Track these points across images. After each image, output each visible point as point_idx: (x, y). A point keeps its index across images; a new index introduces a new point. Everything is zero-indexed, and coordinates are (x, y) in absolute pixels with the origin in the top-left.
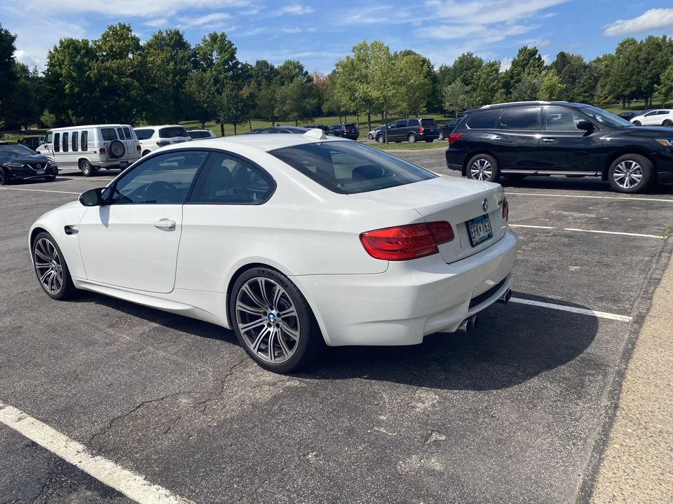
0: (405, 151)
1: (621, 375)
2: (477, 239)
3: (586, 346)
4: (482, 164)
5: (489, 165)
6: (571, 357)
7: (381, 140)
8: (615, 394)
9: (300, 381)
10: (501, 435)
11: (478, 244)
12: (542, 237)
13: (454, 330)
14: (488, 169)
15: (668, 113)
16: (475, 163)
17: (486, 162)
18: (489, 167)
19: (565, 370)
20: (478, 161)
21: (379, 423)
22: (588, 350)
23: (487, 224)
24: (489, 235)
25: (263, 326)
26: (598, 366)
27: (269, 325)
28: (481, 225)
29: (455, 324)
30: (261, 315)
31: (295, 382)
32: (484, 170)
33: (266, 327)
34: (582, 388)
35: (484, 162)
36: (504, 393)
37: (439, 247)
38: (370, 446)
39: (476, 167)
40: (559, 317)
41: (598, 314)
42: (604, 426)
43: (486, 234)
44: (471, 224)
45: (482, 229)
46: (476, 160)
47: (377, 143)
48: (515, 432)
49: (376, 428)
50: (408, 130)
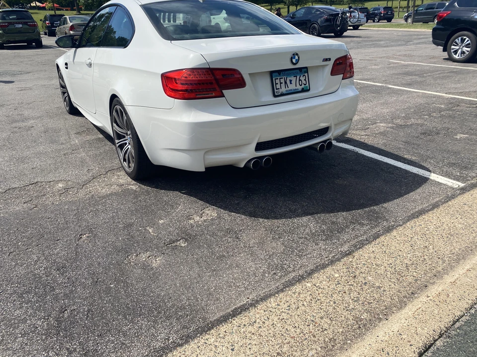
0: (424, 30)
1: (389, 230)
2: (283, 90)
3: (389, 201)
4: (463, 41)
5: (469, 42)
6: (362, 206)
7: (410, 20)
8: (361, 245)
9: (139, 186)
10: (228, 253)
11: (282, 95)
12: (463, 107)
13: (242, 165)
14: (467, 46)
16: (457, 40)
17: (467, 39)
18: (469, 44)
19: (341, 217)
20: (460, 38)
21: (153, 224)
22: (385, 205)
23: (302, 78)
24: (303, 89)
25: (126, 144)
26: (376, 218)
28: (293, 79)
29: (242, 160)
30: (125, 135)
31: (134, 186)
32: (463, 47)
33: (128, 144)
34: (339, 232)
35: (465, 39)
36: (267, 223)
37: (225, 92)
38: (127, 239)
39: (457, 43)
40: (393, 174)
41: (434, 177)
42: (317, 267)
43: (300, 88)
44: (276, 76)
45: (293, 82)
46: (457, 37)
47: (406, 23)
48: (240, 253)
49: (148, 228)
50: (436, 12)
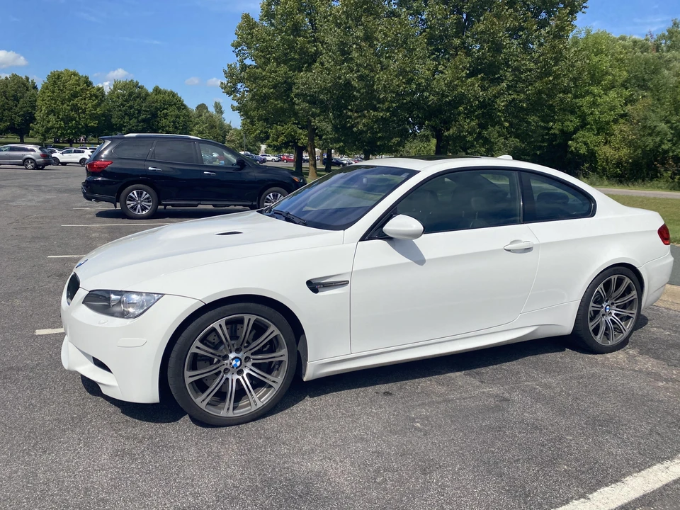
5: (148, 195)
15: (83, 152)
16: (131, 194)
17: (145, 192)
18: (148, 198)
27: (603, 315)
30: (601, 309)
35: (142, 193)
